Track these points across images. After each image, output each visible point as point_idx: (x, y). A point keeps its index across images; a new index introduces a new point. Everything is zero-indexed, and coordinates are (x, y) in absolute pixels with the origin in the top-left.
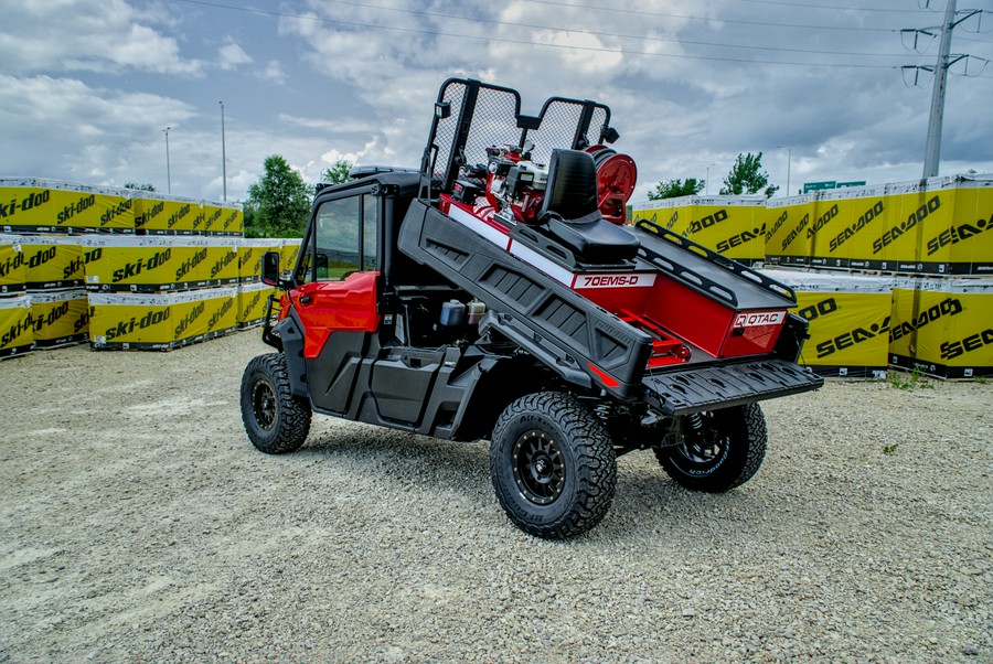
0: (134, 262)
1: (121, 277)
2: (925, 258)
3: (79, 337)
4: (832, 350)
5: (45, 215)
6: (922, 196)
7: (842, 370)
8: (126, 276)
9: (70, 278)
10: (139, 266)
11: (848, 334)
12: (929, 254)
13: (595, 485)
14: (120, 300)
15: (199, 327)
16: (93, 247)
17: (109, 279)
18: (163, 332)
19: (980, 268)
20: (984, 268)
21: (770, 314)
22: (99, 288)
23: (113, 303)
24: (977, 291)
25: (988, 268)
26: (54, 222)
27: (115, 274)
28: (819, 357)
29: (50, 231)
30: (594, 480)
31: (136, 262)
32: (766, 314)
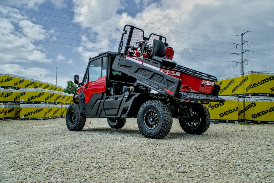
0: (34, 95)
1: (30, 100)
2: (245, 92)
3: (17, 117)
4: (223, 115)
5: (11, 83)
6: (243, 77)
7: (226, 121)
8: (31, 99)
9: (16, 101)
10: (35, 97)
11: (227, 111)
12: (246, 91)
13: (167, 121)
14: (29, 106)
15: (50, 115)
16: (23, 91)
17: (27, 100)
18: (40, 115)
19: (259, 95)
20: (260, 95)
21: (211, 82)
22: (24, 103)
23: (27, 107)
24: (259, 101)
25: (261, 95)
26: (13, 85)
27: (28, 99)
28: (220, 117)
29: (11, 88)
30: (167, 120)
31: (35, 96)
32: (210, 82)
